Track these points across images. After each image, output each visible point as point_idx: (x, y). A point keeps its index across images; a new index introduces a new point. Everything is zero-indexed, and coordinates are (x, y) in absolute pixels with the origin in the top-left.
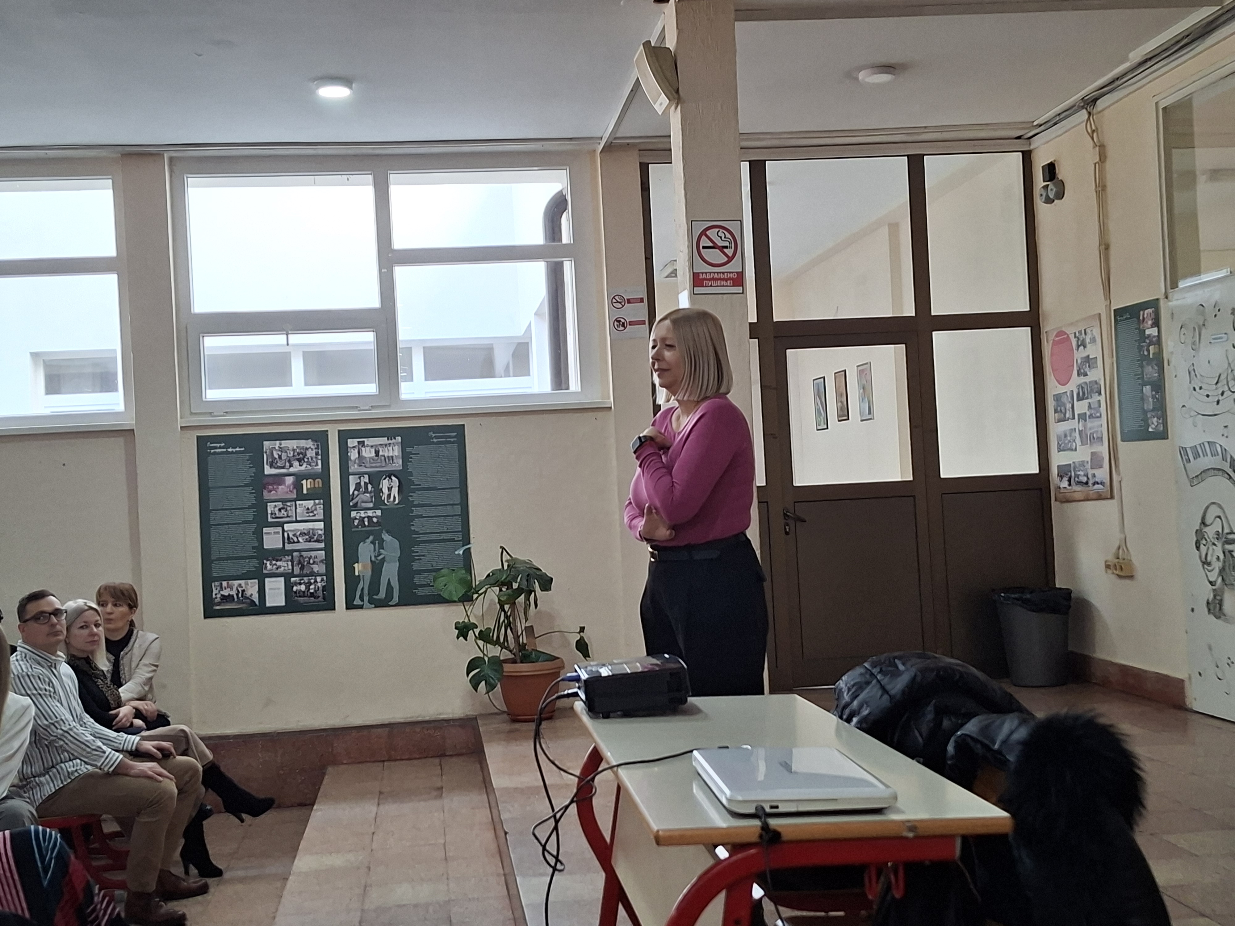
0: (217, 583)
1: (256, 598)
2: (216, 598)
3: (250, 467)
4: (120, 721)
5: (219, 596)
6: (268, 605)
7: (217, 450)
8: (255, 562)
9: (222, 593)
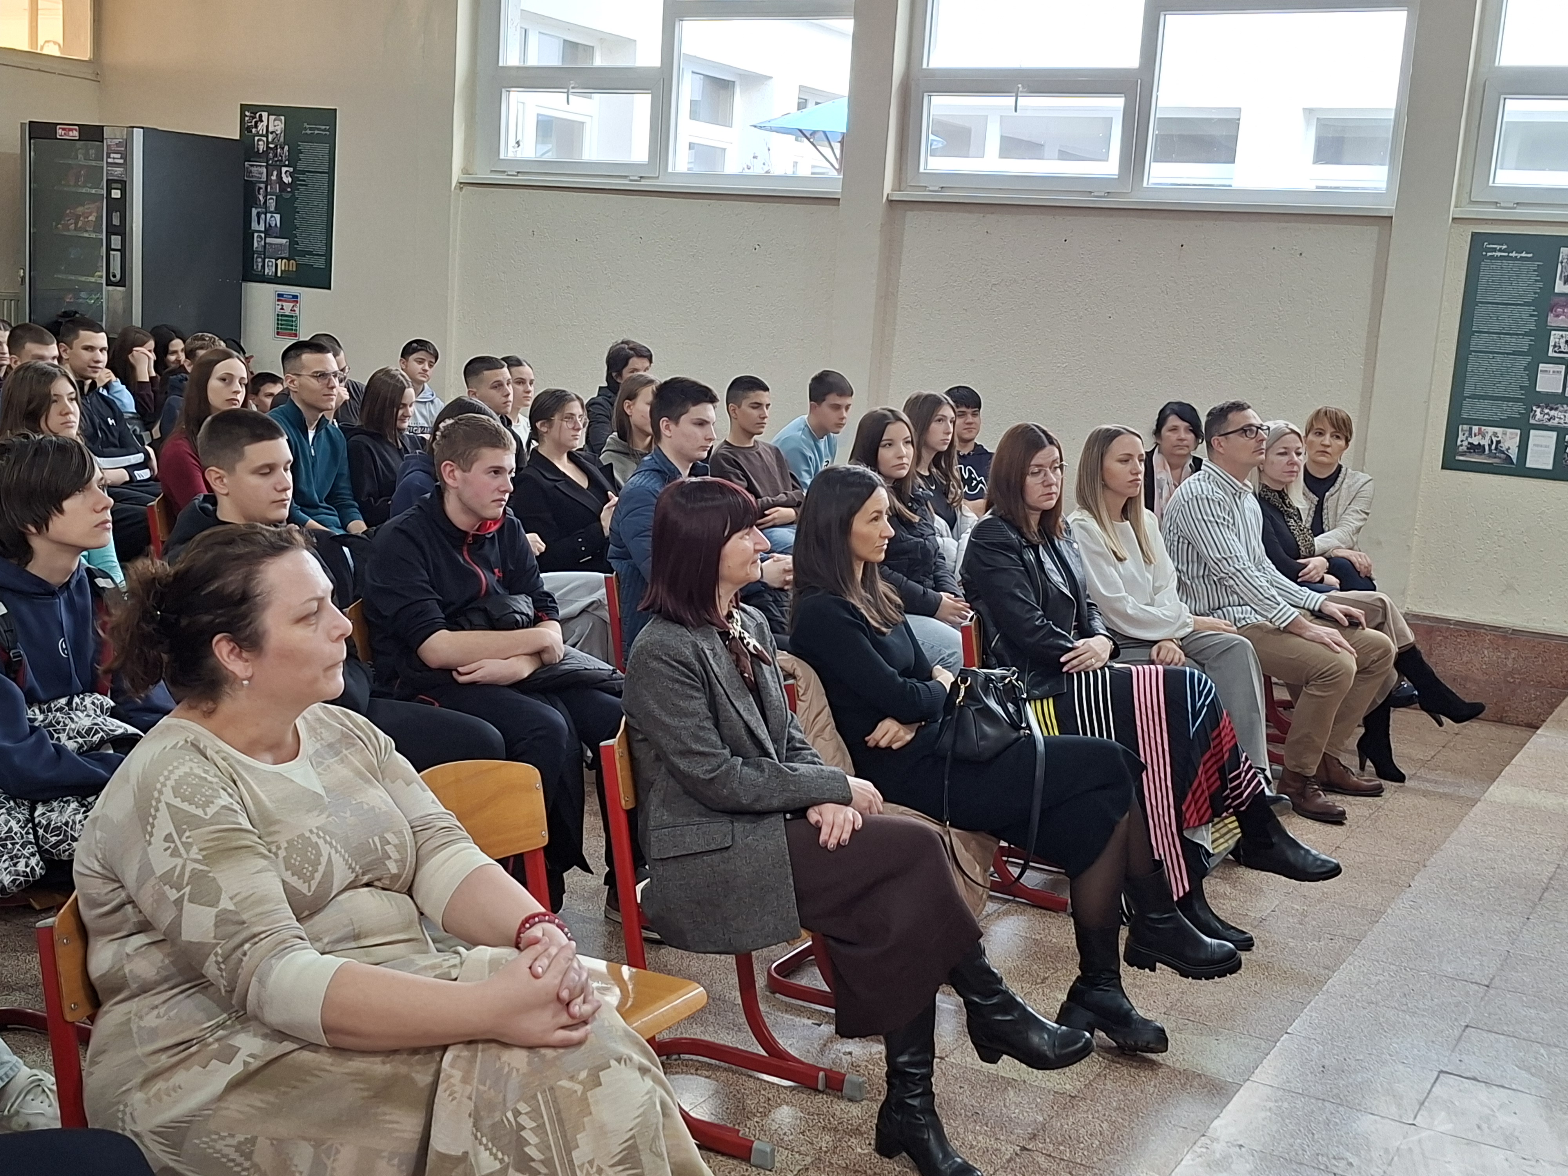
0: (1466, 427)
1: (1514, 454)
2: (1462, 445)
3: (1536, 281)
4: (1308, 574)
5: (1465, 443)
6: (1528, 465)
7: (1495, 254)
8: (1520, 407)
9: (1470, 440)
